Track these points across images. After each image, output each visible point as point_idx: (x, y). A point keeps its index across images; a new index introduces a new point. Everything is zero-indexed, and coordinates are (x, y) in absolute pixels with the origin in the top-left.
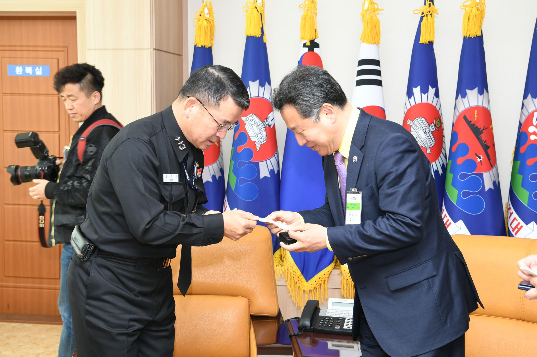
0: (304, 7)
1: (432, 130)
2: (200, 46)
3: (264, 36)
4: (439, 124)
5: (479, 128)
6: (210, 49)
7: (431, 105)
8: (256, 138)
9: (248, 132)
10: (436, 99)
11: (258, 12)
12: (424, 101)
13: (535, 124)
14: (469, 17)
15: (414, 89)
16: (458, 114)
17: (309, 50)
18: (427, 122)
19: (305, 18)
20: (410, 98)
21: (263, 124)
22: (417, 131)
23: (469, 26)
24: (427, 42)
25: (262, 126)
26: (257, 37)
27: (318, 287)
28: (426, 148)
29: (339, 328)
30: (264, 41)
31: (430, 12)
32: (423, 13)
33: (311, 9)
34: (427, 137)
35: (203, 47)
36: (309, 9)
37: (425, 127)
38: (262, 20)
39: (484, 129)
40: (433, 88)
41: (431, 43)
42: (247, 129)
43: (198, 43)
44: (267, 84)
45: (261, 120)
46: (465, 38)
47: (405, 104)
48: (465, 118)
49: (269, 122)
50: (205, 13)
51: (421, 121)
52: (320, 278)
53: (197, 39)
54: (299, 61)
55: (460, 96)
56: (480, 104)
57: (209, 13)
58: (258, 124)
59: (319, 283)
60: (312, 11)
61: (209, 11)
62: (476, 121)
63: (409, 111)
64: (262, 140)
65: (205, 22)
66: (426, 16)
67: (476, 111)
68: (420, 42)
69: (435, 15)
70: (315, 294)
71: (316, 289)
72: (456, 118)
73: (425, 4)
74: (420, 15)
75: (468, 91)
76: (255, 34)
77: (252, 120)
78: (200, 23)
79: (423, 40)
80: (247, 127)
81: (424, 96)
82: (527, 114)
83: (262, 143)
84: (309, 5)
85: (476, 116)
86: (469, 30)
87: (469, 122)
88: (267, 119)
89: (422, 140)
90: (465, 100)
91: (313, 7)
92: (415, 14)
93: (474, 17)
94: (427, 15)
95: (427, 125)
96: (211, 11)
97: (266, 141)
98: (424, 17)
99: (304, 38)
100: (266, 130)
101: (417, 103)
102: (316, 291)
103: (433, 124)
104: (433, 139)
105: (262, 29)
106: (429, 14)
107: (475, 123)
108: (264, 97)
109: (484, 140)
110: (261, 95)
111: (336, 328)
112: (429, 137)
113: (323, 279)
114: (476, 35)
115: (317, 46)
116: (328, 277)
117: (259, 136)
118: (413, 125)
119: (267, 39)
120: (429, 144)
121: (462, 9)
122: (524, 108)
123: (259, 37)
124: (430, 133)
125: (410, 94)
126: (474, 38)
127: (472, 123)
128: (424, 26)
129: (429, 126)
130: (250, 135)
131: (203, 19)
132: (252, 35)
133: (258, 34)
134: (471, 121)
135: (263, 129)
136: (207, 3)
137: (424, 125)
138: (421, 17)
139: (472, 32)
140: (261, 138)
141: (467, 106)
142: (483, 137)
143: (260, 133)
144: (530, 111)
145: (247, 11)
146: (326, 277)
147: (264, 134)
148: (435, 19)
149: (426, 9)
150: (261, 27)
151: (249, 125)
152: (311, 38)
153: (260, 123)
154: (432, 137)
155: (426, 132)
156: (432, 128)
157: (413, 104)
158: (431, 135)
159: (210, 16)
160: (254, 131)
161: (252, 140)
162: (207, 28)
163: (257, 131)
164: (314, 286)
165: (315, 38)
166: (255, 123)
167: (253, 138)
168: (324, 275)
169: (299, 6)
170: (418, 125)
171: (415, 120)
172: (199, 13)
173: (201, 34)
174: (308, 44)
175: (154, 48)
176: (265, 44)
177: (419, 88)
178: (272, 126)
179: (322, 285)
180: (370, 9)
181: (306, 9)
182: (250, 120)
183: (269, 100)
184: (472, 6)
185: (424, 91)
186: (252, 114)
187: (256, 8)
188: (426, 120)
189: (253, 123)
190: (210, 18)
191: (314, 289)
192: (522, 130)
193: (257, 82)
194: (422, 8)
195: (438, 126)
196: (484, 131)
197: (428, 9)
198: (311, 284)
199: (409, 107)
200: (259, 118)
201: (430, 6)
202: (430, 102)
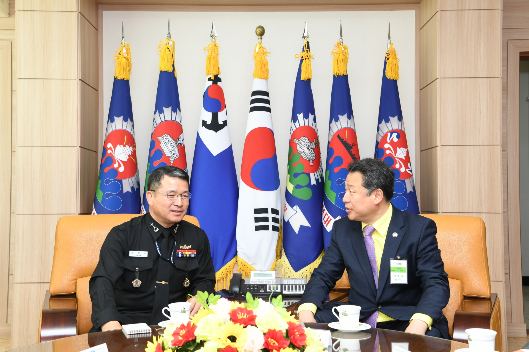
0: (208, 50)
1: (313, 148)
2: (119, 79)
3: (175, 72)
4: (317, 143)
5: (349, 144)
6: (128, 81)
7: (311, 128)
8: (170, 154)
9: (163, 149)
10: (314, 124)
11: (170, 51)
12: (307, 124)
13: (389, 141)
14: (338, 61)
15: (298, 115)
16: (332, 134)
17: (213, 83)
18: (309, 141)
19: (209, 58)
20: (295, 122)
21: (176, 143)
22: (302, 147)
23: (338, 67)
24: (306, 79)
25: (175, 144)
26: (170, 72)
27: (225, 277)
28: (309, 161)
29: (263, 291)
30: (175, 76)
31: (307, 56)
32: (302, 57)
33: (214, 51)
34: (310, 153)
35: (122, 80)
36: (213, 51)
37: (308, 145)
38: (173, 58)
39: (353, 145)
40: (312, 115)
41: (309, 80)
42: (162, 147)
43: (118, 76)
44: (178, 110)
45: (174, 139)
46: (334, 76)
47: (291, 127)
48: (339, 136)
49: (180, 141)
50: (124, 52)
51: (305, 140)
52: (226, 269)
53: (117, 73)
54: (204, 93)
55: (333, 121)
56: (349, 126)
57: (127, 52)
58: (172, 143)
59: (225, 273)
60: (216, 52)
61: (127, 51)
62: (347, 139)
63: (294, 132)
64: (175, 156)
65: (124, 60)
66: (304, 59)
67: (347, 131)
68: (301, 79)
69: (311, 59)
70: (223, 283)
71: (223, 279)
72: (331, 137)
73: (303, 50)
74: (300, 58)
75: (340, 116)
76: (168, 70)
77: (166, 139)
78: (120, 59)
79: (303, 77)
80: (162, 145)
81: (306, 121)
82: (382, 135)
83: (175, 158)
84: (213, 48)
85: (347, 135)
86: (338, 70)
87: (342, 140)
88: (178, 139)
89: (307, 155)
90: (338, 123)
91: (216, 49)
92: (296, 57)
93: (342, 61)
94: (306, 59)
95: (309, 143)
96: (129, 51)
97: (178, 157)
98: (303, 60)
99: (209, 74)
100: (178, 147)
101: (301, 126)
102: (224, 280)
103: (313, 143)
104: (314, 154)
105: (173, 66)
106: (307, 58)
107: (346, 140)
108: (176, 120)
109: (354, 154)
110: (174, 119)
111: (261, 291)
112: (311, 153)
113: (229, 270)
114: (344, 75)
115: (220, 80)
116: (233, 268)
117: (173, 152)
118: (299, 143)
119: (178, 74)
120: (311, 158)
121: (332, 54)
122: (380, 130)
123: (171, 72)
124: (312, 149)
125: (294, 119)
126: (342, 76)
127: (344, 140)
128: (304, 67)
129: (311, 144)
130: (165, 152)
131: (122, 57)
132: (165, 70)
133: (170, 69)
134: (343, 139)
135: (176, 146)
136: (125, 44)
137: (307, 143)
138: (301, 60)
139: (341, 71)
140: (174, 154)
141: (340, 128)
142: (353, 151)
143: (174, 150)
144: (385, 132)
145: (160, 51)
146: (231, 268)
147: (177, 150)
148: (312, 62)
149: (304, 54)
150: (173, 64)
151: (164, 143)
152: (215, 73)
153: (173, 142)
154: (313, 153)
155: (309, 148)
156: (313, 146)
157: (298, 126)
158: (313, 151)
159: (127, 55)
160: (168, 148)
161: (167, 156)
162: (126, 64)
163: (171, 148)
164: (221, 276)
165: (218, 74)
166: (169, 142)
167: (167, 154)
168: (230, 266)
169: (204, 49)
170: (302, 143)
171: (300, 139)
172: (119, 52)
173: (120, 69)
174: (213, 78)
175: (80, 78)
176: (176, 78)
177: (302, 114)
178: (183, 145)
179: (228, 275)
180: (260, 52)
181: (210, 51)
182: (164, 139)
183: (180, 123)
184: (339, 52)
185: (306, 117)
186: (166, 134)
187: (168, 48)
188: (308, 139)
189: (167, 141)
190: (128, 56)
191: (221, 279)
192: (379, 147)
193: (170, 108)
194: (301, 54)
195: (317, 145)
196: (353, 147)
197: (307, 54)
198: (219, 275)
199: (294, 129)
200: (172, 138)
201: (307, 53)
202: (310, 125)
